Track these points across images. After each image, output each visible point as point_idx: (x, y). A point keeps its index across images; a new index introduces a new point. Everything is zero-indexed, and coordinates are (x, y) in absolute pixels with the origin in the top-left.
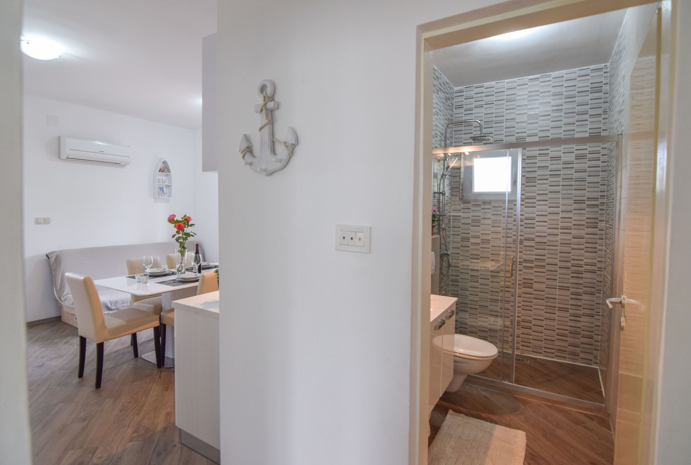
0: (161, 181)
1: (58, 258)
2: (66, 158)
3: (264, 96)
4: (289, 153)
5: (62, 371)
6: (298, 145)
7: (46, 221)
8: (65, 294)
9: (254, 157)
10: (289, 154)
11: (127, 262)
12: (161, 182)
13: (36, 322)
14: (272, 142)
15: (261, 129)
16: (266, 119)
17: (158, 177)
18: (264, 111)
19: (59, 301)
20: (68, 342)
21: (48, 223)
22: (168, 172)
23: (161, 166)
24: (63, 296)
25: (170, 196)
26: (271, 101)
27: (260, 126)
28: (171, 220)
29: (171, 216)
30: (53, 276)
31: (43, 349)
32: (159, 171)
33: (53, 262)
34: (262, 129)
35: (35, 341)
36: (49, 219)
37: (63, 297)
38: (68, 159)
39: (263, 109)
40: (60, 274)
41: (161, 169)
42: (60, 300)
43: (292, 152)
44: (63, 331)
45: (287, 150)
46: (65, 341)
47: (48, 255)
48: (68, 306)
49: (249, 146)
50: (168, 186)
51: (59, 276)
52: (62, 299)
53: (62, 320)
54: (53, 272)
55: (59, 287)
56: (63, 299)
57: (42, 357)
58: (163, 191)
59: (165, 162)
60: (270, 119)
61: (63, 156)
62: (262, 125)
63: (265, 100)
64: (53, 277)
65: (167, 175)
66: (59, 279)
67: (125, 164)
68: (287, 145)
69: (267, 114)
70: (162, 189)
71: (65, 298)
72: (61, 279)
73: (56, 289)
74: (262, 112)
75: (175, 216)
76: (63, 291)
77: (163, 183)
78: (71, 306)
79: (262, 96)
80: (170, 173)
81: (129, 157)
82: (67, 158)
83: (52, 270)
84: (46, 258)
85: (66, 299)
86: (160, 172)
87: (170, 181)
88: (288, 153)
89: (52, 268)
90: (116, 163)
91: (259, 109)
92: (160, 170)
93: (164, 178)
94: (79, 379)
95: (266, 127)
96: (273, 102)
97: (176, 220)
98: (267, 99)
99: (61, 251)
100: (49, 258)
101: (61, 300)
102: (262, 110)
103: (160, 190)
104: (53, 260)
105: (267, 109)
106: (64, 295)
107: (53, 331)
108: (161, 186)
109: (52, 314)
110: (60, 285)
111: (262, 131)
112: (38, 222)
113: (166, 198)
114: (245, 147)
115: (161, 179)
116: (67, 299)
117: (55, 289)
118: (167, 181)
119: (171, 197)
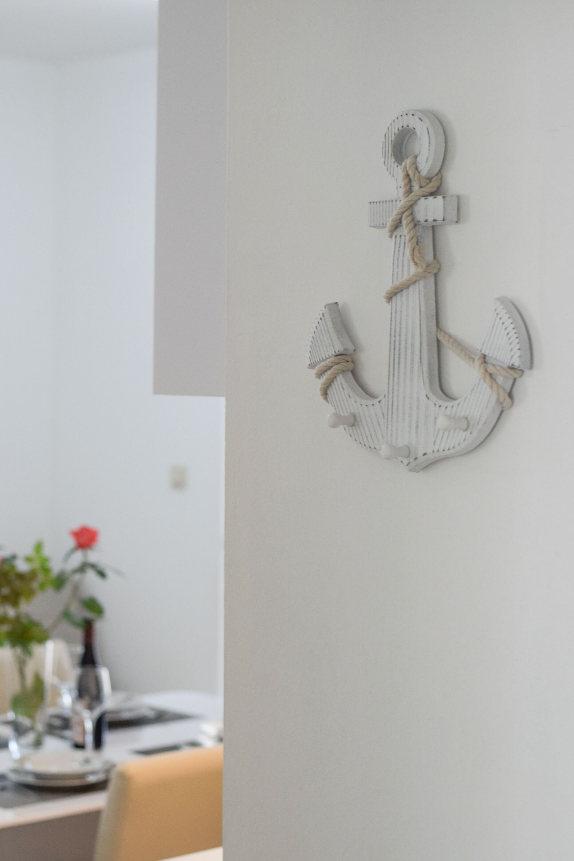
3: (408, 175)
4: (498, 399)
6: (531, 367)
9: (369, 394)
10: (499, 402)
14: (435, 344)
15: (391, 296)
16: (412, 264)
18: (405, 231)
26: (433, 194)
27: (388, 286)
34: (399, 296)
39: (404, 222)
43: (510, 395)
45: (492, 387)
49: (346, 349)
60: (430, 257)
62: (397, 283)
63: (409, 191)
68: (491, 369)
69: (417, 242)
74: (398, 233)
79: (399, 173)
88: (494, 399)
91: (389, 222)
95: (411, 288)
96: (440, 198)
98: (416, 187)
102: (397, 225)
105: (415, 224)
111: (397, 300)
114: (331, 352)
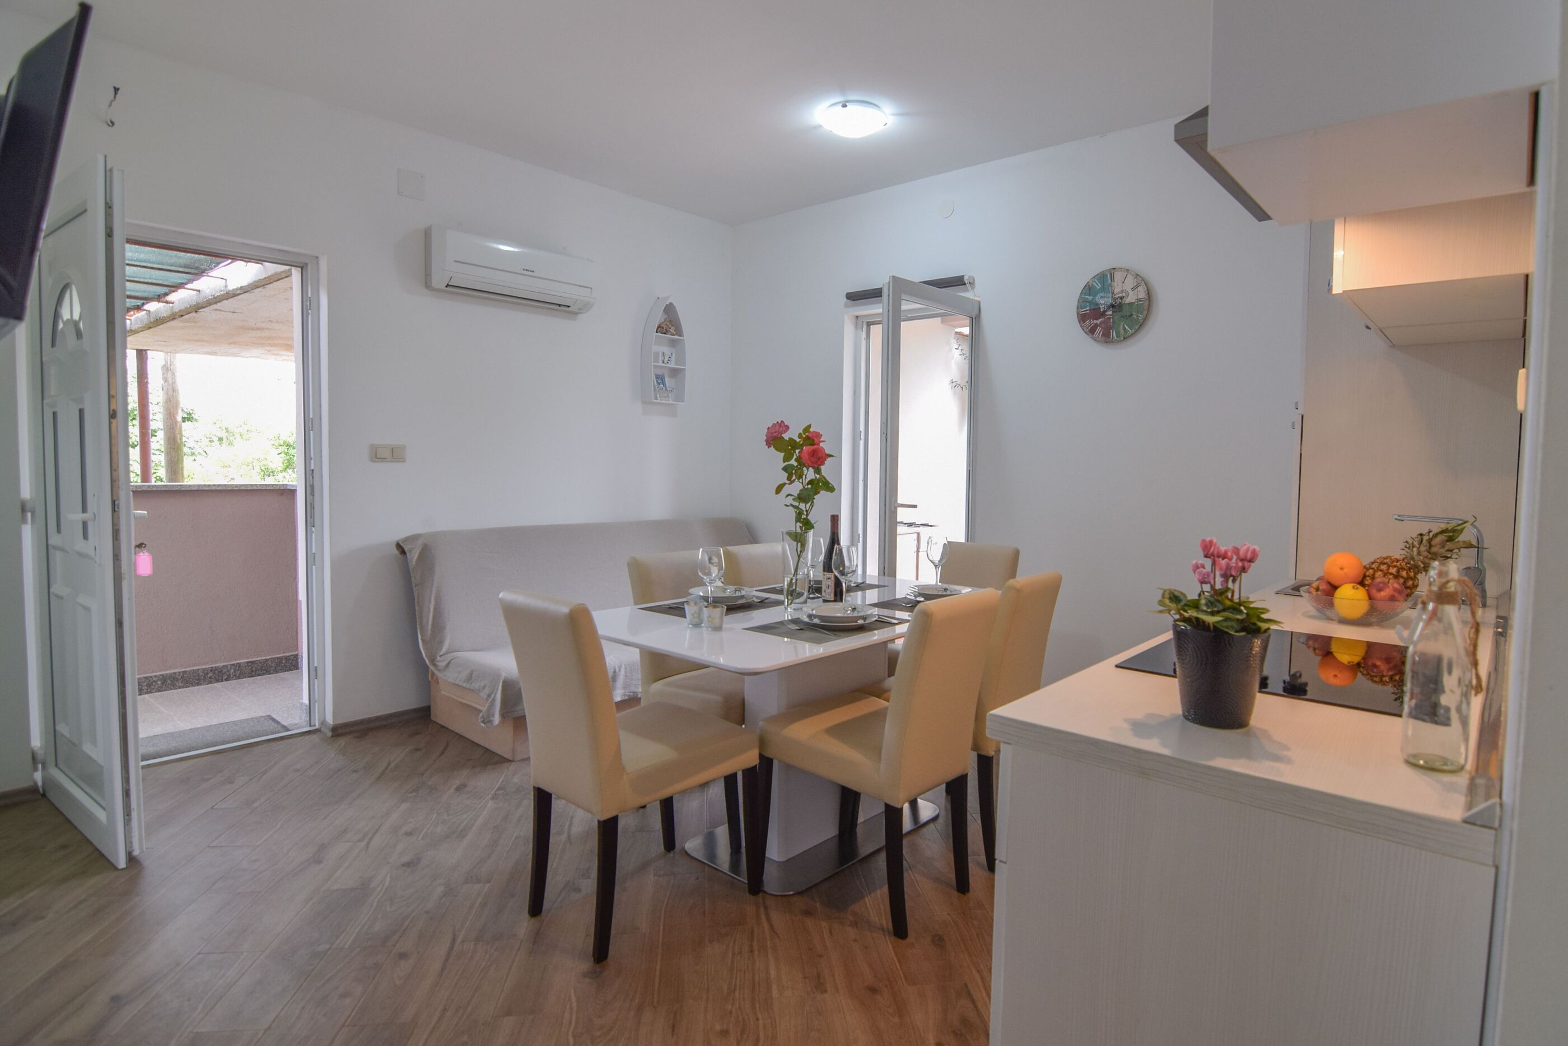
0: (661, 358)
1: (426, 552)
2: (443, 286)
5: (477, 886)
7: (396, 454)
8: (444, 650)
11: (629, 565)
12: (661, 361)
13: (370, 720)
17: (656, 348)
19: (432, 668)
20: (464, 786)
21: (401, 459)
22: (677, 334)
23: (659, 317)
24: (440, 656)
25: (680, 398)
28: (775, 438)
29: (777, 427)
30: (416, 602)
31: (405, 806)
32: (657, 332)
33: (414, 564)
35: (379, 778)
36: (403, 448)
37: (442, 659)
38: (449, 289)
40: (433, 596)
41: (659, 327)
42: (434, 665)
44: (442, 753)
46: (457, 782)
47: (402, 545)
48: (457, 682)
50: (675, 373)
51: (430, 601)
52: (438, 664)
53: (433, 718)
54: (414, 589)
55: (429, 632)
56: (442, 664)
57: (409, 834)
58: (664, 383)
59: (670, 310)
61: (439, 281)
64: (416, 604)
65: (673, 343)
66: (429, 610)
67: (580, 309)
70: (660, 379)
71: (447, 662)
72: (435, 609)
73: (422, 636)
75: (787, 428)
76: (441, 643)
77: (666, 362)
78: (464, 685)
80: (680, 336)
81: (591, 288)
82: (447, 286)
83: (414, 585)
84: (396, 552)
85: (449, 663)
86: (659, 334)
87: (681, 359)
89: (413, 579)
90: (560, 305)
92: (661, 329)
93: (667, 350)
94: (533, 920)
97: (790, 438)
99: (435, 536)
100: (403, 552)
101: (437, 666)
103: (657, 381)
104: (414, 556)
106: (441, 653)
107: (417, 750)
108: (659, 372)
109: (408, 701)
110: (433, 624)
112: (377, 457)
113: (671, 402)
115: (661, 354)
116: (451, 665)
117: (420, 637)
118: (673, 359)
119: (683, 401)
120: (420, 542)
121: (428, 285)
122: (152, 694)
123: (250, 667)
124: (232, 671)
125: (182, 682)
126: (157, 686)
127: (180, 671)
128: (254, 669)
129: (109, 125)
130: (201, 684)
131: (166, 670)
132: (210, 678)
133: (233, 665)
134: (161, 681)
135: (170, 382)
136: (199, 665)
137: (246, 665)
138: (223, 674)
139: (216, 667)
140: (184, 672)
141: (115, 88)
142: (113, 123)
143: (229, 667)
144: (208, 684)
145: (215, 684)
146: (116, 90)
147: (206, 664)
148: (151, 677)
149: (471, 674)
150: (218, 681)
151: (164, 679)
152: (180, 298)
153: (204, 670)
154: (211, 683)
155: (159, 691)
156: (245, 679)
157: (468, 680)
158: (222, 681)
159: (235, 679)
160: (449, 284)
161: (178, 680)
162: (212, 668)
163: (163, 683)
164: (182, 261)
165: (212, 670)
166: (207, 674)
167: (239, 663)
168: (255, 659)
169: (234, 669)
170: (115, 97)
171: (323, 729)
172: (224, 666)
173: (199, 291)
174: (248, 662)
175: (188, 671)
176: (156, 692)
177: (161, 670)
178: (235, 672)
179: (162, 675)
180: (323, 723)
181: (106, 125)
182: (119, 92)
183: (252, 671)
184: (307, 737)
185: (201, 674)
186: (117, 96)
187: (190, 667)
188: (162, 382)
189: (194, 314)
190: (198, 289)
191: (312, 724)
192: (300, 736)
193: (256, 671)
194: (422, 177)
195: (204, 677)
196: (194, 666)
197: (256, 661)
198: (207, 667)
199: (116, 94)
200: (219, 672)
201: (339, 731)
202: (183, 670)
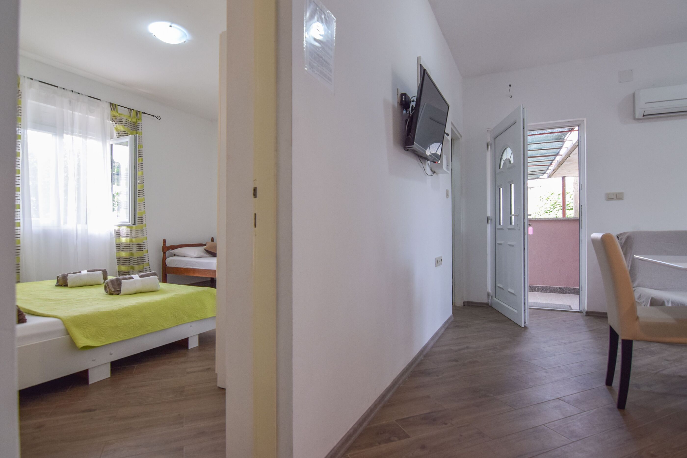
1: (628, 240)
2: (641, 117)
7: (619, 197)
21: (621, 199)
36: (622, 194)
38: (645, 117)
61: (639, 115)
72: (631, 266)
82: (644, 116)
104: (623, 241)
112: (609, 198)
120: (626, 236)
121: (635, 119)
122: (539, 293)
123: (574, 290)
124: (567, 290)
125: (549, 290)
126: (540, 290)
127: (548, 286)
128: (576, 291)
129: (511, 97)
130: (555, 293)
131: (544, 285)
132: (559, 291)
133: (568, 288)
134: (542, 288)
135: (576, 188)
136: (555, 286)
137: (573, 289)
138: (564, 291)
139: (561, 287)
140: (550, 287)
141: (509, 85)
142: (512, 96)
143: (566, 288)
144: (558, 293)
145: (561, 294)
146: (510, 85)
147: (558, 285)
148: (539, 286)
149: (640, 295)
150: (562, 293)
151: (543, 288)
152: (563, 152)
153: (557, 288)
154: (559, 293)
155: (541, 292)
156: (572, 295)
157: (639, 298)
158: (563, 293)
159: (568, 294)
160: (644, 114)
161: (548, 289)
162: (560, 287)
163: (542, 289)
164: (554, 137)
165: (560, 288)
166: (558, 289)
167: (570, 288)
168: (576, 287)
169: (568, 290)
170: (510, 88)
171: (584, 312)
172: (564, 288)
173: (567, 148)
174: (573, 288)
175: (551, 287)
176: (540, 292)
177: (542, 285)
178: (568, 291)
179: (542, 286)
180: (584, 310)
181: (510, 98)
182: (511, 86)
183: (575, 292)
184: (577, 314)
185: (556, 289)
186: (511, 87)
187: (552, 285)
188: (573, 189)
189: (569, 158)
190: (567, 147)
191: (581, 310)
192: (574, 312)
193: (576, 292)
194: (631, 71)
195: (557, 290)
196: (553, 285)
197: (577, 288)
198: (558, 287)
199: (510, 87)
200: (562, 290)
201: (589, 314)
202: (549, 286)
